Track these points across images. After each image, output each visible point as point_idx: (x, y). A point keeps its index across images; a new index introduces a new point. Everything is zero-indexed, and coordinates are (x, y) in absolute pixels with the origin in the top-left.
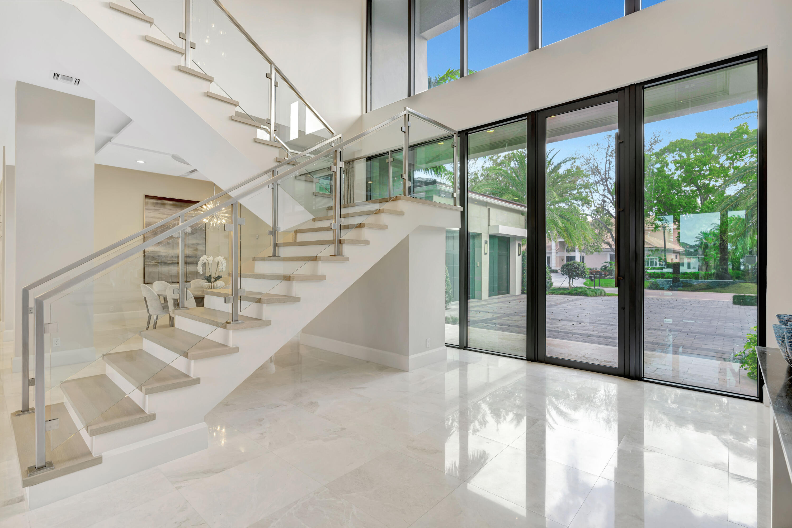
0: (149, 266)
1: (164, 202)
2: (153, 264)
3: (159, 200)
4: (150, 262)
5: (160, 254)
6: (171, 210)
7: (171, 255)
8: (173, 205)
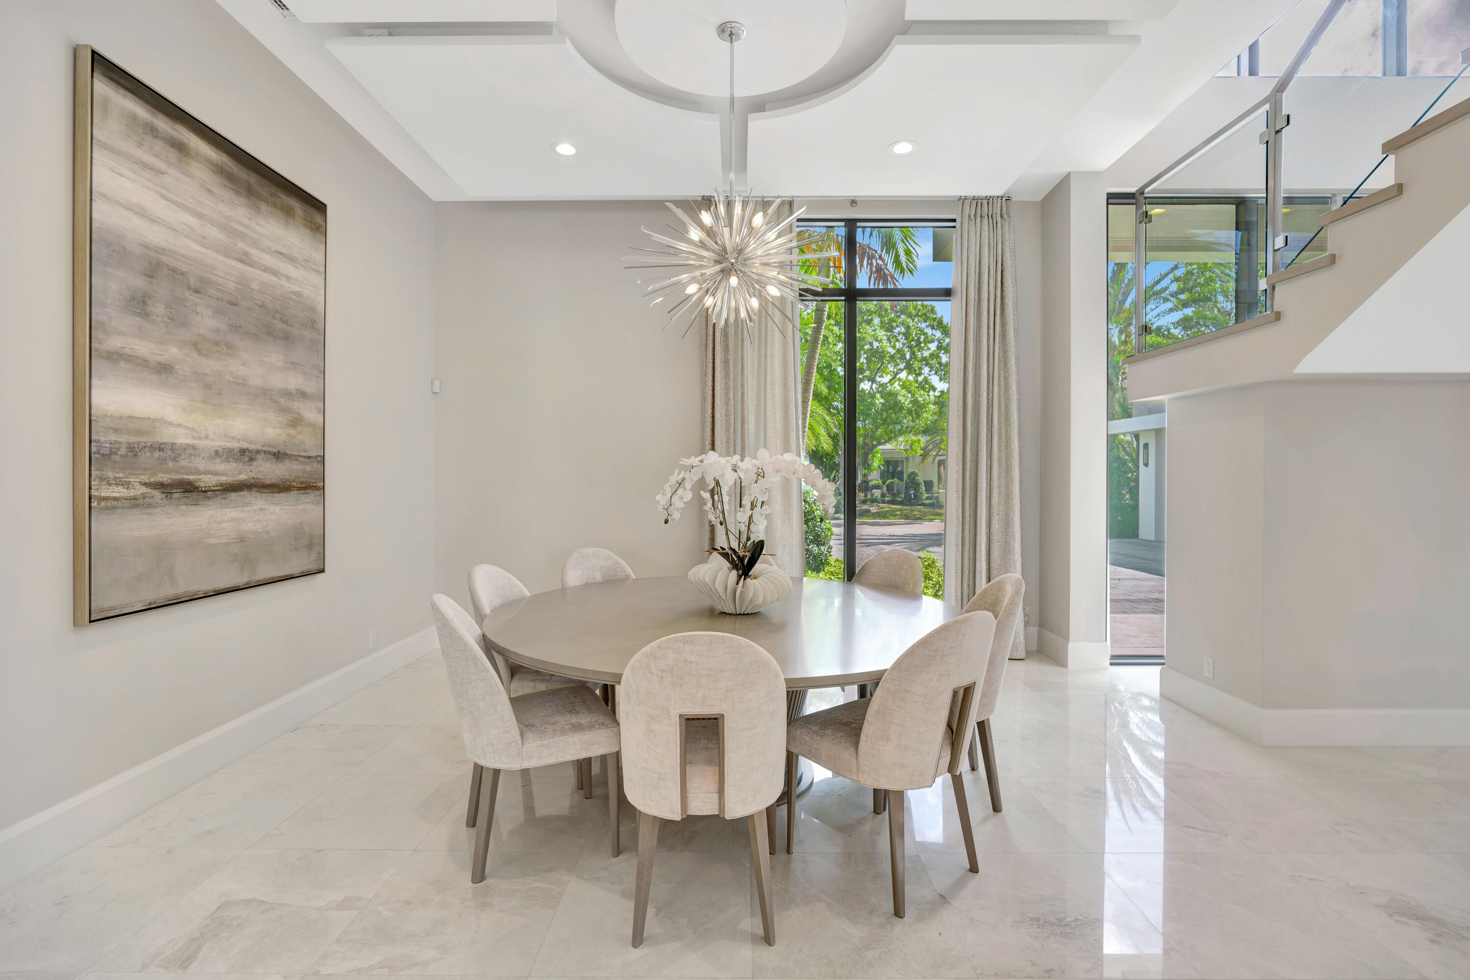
0: (113, 505)
1: (185, 140)
2: (132, 493)
3: (160, 115)
4: (119, 483)
5: (166, 436)
6: (210, 191)
7: (212, 444)
8: (220, 170)
